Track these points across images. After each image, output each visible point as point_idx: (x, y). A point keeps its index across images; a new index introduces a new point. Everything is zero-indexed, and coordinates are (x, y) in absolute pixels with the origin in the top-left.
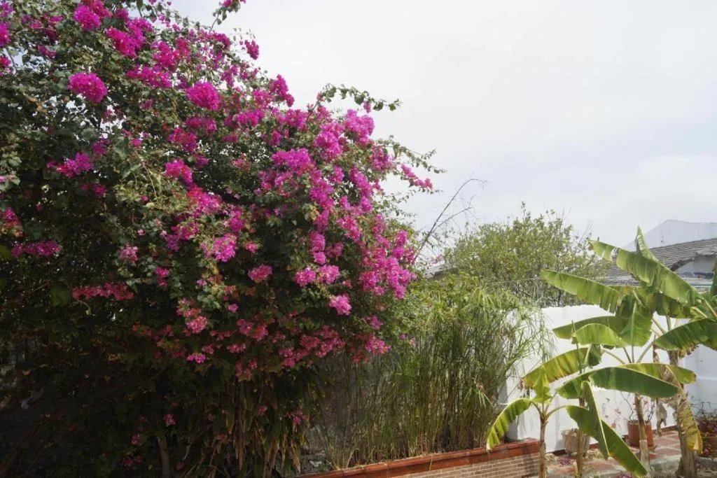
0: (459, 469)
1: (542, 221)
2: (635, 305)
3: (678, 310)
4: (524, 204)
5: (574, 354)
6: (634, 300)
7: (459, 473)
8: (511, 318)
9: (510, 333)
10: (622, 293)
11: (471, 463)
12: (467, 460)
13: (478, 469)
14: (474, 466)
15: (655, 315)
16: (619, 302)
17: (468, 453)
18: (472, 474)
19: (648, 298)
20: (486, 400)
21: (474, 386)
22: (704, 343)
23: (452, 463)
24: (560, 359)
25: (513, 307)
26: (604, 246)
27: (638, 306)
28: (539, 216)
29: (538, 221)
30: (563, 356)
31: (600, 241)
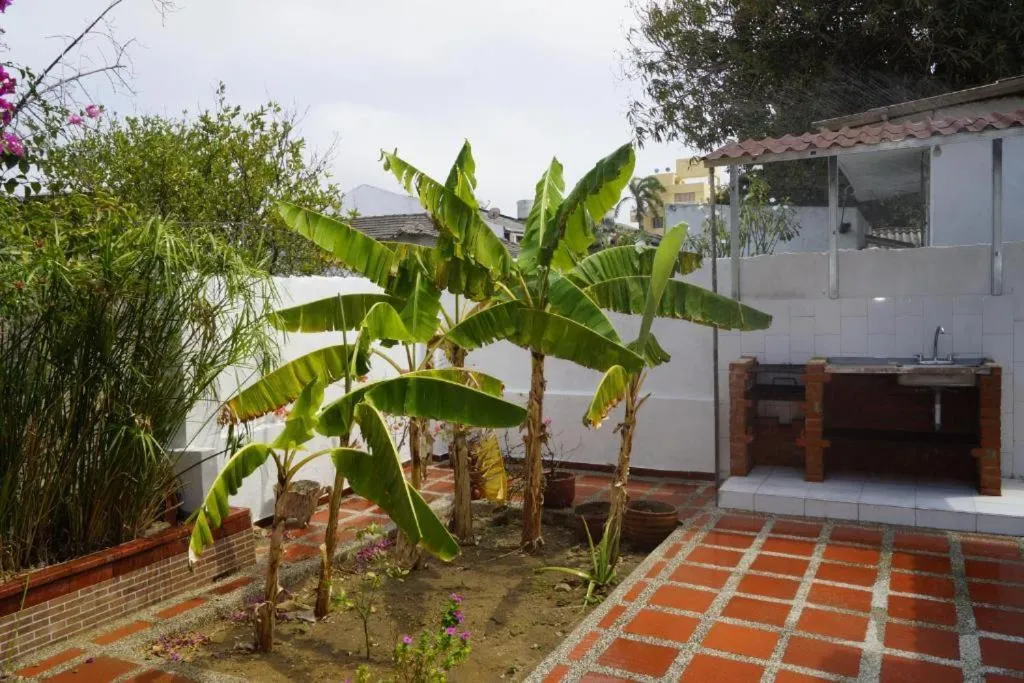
0: (90, 591)
1: (263, 118)
2: (419, 276)
3: (479, 286)
4: (222, 88)
5: (322, 357)
6: (418, 266)
7: (90, 598)
8: (213, 289)
9: (207, 316)
10: (399, 256)
11: (116, 574)
12: (109, 571)
13: (131, 582)
14: (122, 580)
15: (445, 292)
16: (394, 270)
17: (109, 558)
18: (119, 595)
19: (439, 265)
20: (156, 450)
21: (131, 422)
22: (509, 338)
23: (74, 583)
24: (299, 366)
25: (221, 267)
26: (403, 165)
27: (423, 277)
28: (258, 110)
29: (255, 117)
30: (305, 360)
31: (399, 155)
